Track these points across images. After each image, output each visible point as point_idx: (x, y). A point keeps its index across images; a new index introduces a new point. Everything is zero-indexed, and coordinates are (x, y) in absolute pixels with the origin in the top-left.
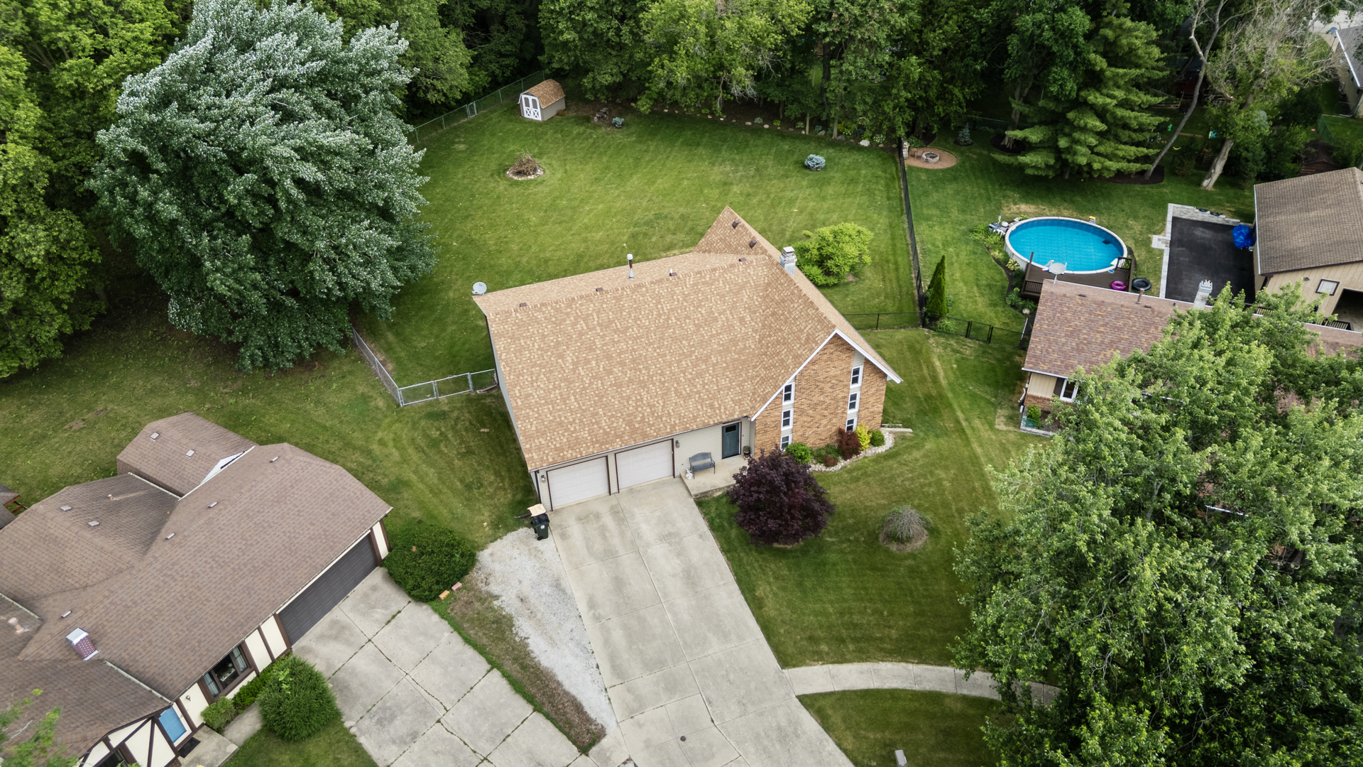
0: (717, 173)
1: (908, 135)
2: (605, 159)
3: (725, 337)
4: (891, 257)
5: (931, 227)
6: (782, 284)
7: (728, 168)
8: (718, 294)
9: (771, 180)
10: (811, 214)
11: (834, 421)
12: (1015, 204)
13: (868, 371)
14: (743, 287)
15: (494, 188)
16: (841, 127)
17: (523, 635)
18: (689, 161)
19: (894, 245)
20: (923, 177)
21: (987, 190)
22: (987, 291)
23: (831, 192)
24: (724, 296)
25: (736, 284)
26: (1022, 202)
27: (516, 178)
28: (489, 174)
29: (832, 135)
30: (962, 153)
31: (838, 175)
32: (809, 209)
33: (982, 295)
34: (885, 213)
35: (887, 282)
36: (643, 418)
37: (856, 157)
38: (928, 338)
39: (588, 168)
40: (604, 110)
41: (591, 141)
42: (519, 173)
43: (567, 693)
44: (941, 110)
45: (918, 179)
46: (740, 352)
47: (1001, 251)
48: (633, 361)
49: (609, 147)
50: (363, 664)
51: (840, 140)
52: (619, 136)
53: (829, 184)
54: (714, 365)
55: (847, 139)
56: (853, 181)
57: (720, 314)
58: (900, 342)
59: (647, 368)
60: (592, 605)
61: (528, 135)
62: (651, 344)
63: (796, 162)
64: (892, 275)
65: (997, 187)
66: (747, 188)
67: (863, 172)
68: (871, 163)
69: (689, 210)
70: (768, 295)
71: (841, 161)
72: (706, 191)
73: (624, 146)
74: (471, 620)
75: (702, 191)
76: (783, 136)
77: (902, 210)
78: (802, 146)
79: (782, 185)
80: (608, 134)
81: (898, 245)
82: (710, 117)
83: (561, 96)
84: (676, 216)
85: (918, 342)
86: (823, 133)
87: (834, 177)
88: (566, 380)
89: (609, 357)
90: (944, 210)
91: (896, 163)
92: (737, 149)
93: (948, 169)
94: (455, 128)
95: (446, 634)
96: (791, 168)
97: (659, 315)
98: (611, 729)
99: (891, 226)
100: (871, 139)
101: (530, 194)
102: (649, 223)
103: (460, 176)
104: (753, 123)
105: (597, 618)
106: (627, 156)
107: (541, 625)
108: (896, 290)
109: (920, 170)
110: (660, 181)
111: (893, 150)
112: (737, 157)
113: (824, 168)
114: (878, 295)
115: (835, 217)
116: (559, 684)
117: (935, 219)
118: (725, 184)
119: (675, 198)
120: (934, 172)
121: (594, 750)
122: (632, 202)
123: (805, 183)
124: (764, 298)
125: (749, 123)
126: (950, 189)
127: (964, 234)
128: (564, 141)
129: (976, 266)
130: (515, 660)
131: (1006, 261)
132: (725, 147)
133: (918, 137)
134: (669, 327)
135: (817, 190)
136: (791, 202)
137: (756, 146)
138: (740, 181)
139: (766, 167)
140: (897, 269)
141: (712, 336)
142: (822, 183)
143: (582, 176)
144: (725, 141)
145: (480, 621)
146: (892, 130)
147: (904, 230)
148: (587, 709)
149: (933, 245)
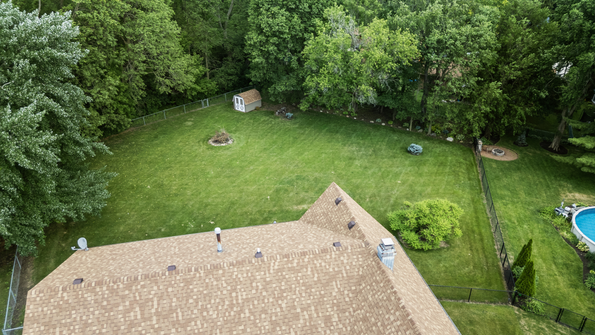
0: (346, 150)
1: (481, 136)
2: (275, 137)
4: (475, 228)
5: (506, 205)
6: (377, 282)
7: (354, 149)
8: (304, 284)
9: (383, 158)
10: (411, 186)
12: (570, 192)
14: (333, 278)
15: (196, 150)
16: (433, 128)
18: (329, 142)
19: (477, 218)
20: (494, 166)
21: (545, 179)
22: (564, 271)
23: (426, 170)
24: (310, 287)
25: (326, 273)
26: (576, 191)
27: (213, 144)
28: (198, 140)
29: (427, 133)
30: (521, 151)
31: (431, 159)
32: (409, 182)
33: (562, 274)
34: (468, 190)
35: (475, 251)
37: (444, 148)
38: (519, 318)
39: (262, 141)
40: (283, 108)
41: (270, 125)
42: (216, 141)
44: (506, 121)
45: (491, 167)
47: (568, 232)
49: (280, 130)
51: (432, 136)
52: (288, 124)
53: (425, 165)
55: (437, 136)
56: (442, 164)
57: (303, 310)
58: (493, 320)
61: (233, 120)
63: (402, 148)
64: (478, 245)
65: (553, 178)
66: (365, 163)
67: (450, 158)
68: (455, 153)
69: (322, 175)
70: (360, 292)
71: (434, 150)
72: (336, 163)
73: (290, 130)
75: (333, 162)
76: (394, 131)
77: (481, 189)
78: (408, 139)
79: (391, 163)
80: (282, 122)
81: (481, 218)
82: (348, 116)
83: (259, 99)
84: (311, 178)
85: (510, 322)
86: (421, 131)
87: (428, 160)
90: (514, 192)
91: (473, 154)
92: (362, 136)
93: (512, 161)
94: (192, 113)
96: (398, 152)
97: (231, 306)
99: (473, 201)
100: (454, 136)
101: (217, 155)
102: (291, 183)
103: (179, 141)
104: (375, 122)
106: (289, 136)
108: (483, 261)
109: (491, 160)
110: (306, 153)
111: (470, 145)
112: (362, 142)
113: (422, 154)
114: (467, 264)
115: (429, 189)
117: (507, 198)
118: (350, 159)
119: (313, 166)
120: (502, 163)
122: (284, 166)
123: (407, 163)
124: (357, 293)
125: (373, 122)
126: (516, 176)
127: (533, 213)
128: (253, 124)
129: (550, 244)
131: (576, 243)
132: (354, 135)
133: (488, 138)
134: (239, 323)
135: (416, 168)
136: (397, 175)
137: (375, 136)
138: (361, 157)
139: (380, 150)
140: (482, 240)
142: (420, 164)
143: (256, 146)
144: (355, 131)
146: (471, 131)
147: (484, 205)
149: (510, 220)
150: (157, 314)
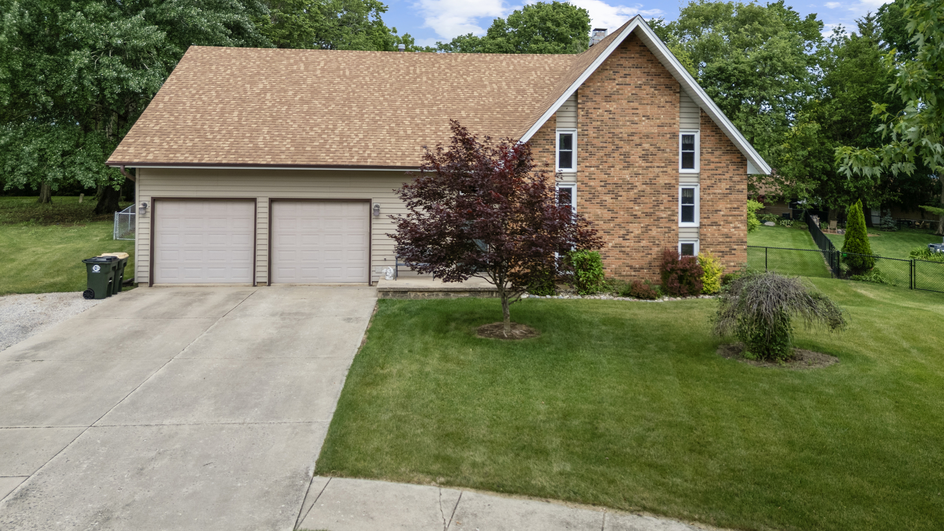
11: (654, 232)
13: (711, 142)
36: (324, 144)
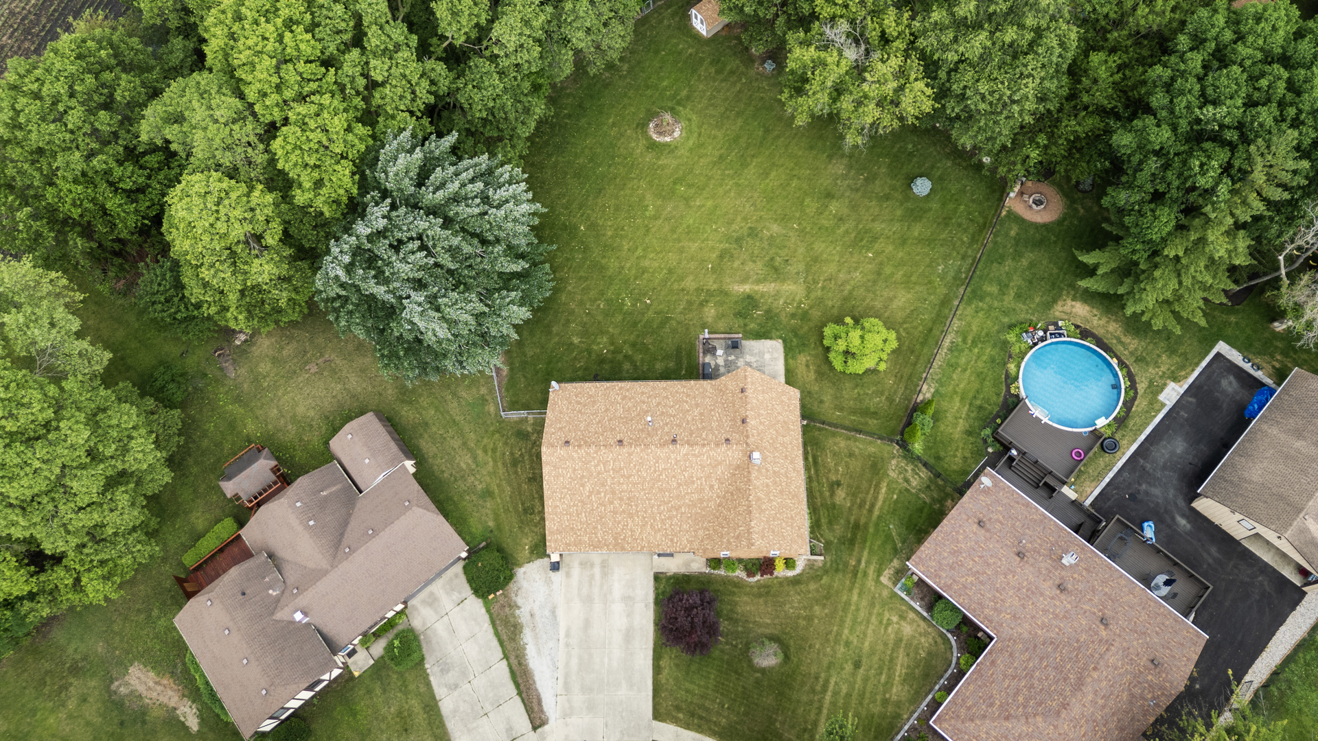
0: (828, 174)
2: (739, 123)
3: (696, 496)
4: (918, 347)
8: (700, 465)
9: (871, 200)
10: (881, 265)
14: (720, 463)
15: (634, 149)
17: (525, 641)
19: (931, 330)
20: (1014, 232)
24: (704, 467)
25: (716, 460)
27: (655, 136)
28: (635, 124)
31: (936, 208)
32: (882, 256)
33: (968, 417)
34: (948, 279)
36: (625, 537)
37: (967, 182)
39: (719, 134)
43: (537, 690)
45: (1007, 234)
46: (703, 509)
48: (629, 499)
50: (440, 629)
52: (765, 87)
53: (921, 220)
54: (682, 513)
56: (944, 221)
57: (697, 479)
59: (637, 506)
60: (567, 635)
61: (686, 61)
62: (644, 490)
63: (907, 176)
68: (976, 196)
69: (780, 230)
73: (764, 104)
74: (501, 620)
75: (803, 201)
77: (966, 278)
78: (926, 149)
80: (757, 80)
81: (934, 331)
84: (766, 236)
85: (882, 460)
87: (930, 209)
88: (582, 501)
89: (613, 493)
91: (1000, 200)
95: (486, 625)
97: (655, 471)
98: (552, 722)
99: (943, 300)
101: (659, 167)
102: (739, 241)
103: (611, 121)
105: (567, 645)
106: (760, 123)
107: (536, 637)
109: (1017, 219)
110: (773, 175)
116: (534, 682)
118: (828, 195)
119: (775, 207)
121: (539, 730)
122: (738, 202)
128: (714, 80)
130: (517, 657)
134: (659, 481)
135: (905, 226)
136: (873, 240)
141: (687, 493)
142: (915, 217)
143: (710, 148)
145: (506, 622)
147: (951, 309)
148: (543, 704)
150: (613, 469)
